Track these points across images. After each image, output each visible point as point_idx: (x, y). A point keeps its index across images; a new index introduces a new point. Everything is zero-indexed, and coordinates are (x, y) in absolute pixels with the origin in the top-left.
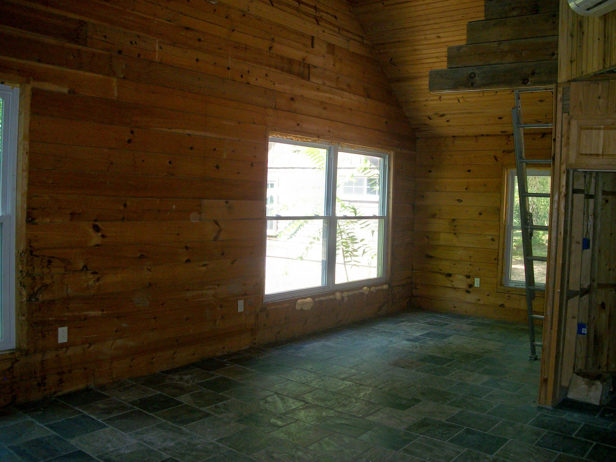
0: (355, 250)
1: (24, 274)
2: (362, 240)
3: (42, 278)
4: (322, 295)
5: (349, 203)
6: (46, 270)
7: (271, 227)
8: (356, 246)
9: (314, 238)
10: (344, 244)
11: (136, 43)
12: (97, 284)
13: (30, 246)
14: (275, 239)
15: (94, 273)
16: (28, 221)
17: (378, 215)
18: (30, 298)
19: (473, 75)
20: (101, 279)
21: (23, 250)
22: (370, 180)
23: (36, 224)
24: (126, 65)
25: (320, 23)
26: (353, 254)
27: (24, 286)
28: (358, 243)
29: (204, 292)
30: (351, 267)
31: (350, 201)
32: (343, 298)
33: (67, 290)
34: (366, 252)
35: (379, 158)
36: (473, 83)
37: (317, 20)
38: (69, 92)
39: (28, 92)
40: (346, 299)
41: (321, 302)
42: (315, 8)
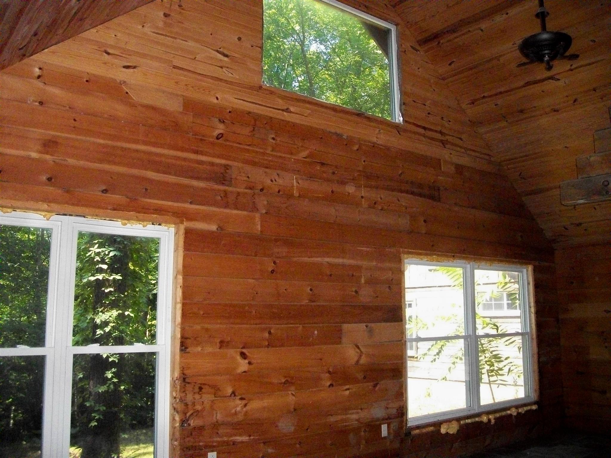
0: (501, 369)
1: (178, 400)
2: (506, 359)
3: (194, 404)
4: (468, 417)
5: (490, 319)
6: (197, 396)
7: (411, 348)
8: (501, 365)
9: (457, 358)
10: (488, 363)
11: (276, 181)
12: (244, 409)
13: (183, 374)
14: (415, 359)
15: (242, 399)
16: (181, 350)
17: (520, 331)
18: (182, 424)
19: (606, 183)
20: (248, 405)
21: (177, 378)
22: (510, 295)
23: (189, 352)
24: (267, 201)
25: (446, 146)
26: (498, 373)
27: (177, 412)
28: (502, 361)
29: (348, 416)
30: (498, 387)
31: (491, 318)
32: (489, 420)
33: (216, 416)
34: (512, 371)
35: (517, 273)
36: (608, 191)
37: (443, 144)
38: (217, 229)
39: (182, 231)
40: (493, 421)
41: (467, 425)
42: (441, 132)
